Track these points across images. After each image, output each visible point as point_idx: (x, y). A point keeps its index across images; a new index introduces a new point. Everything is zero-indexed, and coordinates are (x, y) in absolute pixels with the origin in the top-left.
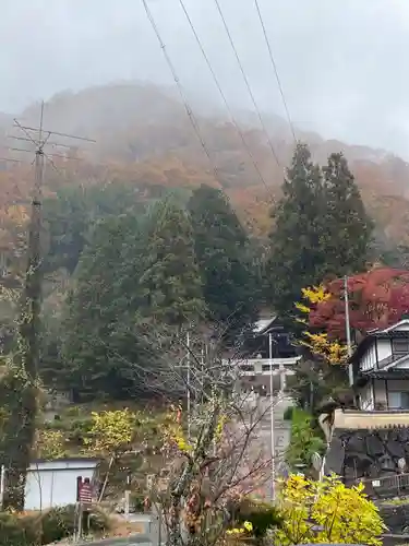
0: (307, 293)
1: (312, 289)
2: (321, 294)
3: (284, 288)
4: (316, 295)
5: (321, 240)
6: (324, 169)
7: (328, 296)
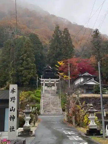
0: (59, 62)
1: (60, 62)
2: (62, 63)
3: (53, 61)
4: (61, 63)
5: (62, 50)
6: (63, 32)
7: (64, 64)
